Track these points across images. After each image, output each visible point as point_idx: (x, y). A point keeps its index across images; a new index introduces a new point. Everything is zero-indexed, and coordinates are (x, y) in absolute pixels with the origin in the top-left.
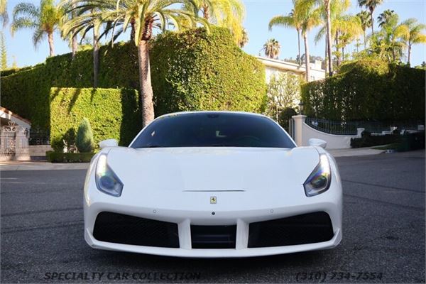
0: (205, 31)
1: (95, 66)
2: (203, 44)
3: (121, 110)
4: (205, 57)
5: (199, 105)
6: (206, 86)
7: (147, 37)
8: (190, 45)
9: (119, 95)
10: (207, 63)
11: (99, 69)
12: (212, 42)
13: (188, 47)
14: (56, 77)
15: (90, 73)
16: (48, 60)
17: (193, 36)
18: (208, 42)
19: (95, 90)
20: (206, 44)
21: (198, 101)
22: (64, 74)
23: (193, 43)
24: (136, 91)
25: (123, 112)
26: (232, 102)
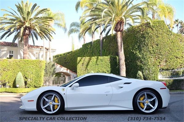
0: (150, 24)
1: (101, 46)
2: (149, 30)
3: (110, 67)
4: (151, 37)
5: (148, 62)
6: (152, 52)
7: (121, 30)
8: (143, 31)
9: (109, 59)
10: (151, 40)
11: (102, 48)
12: (154, 29)
13: (141, 32)
14: (85, 53)
15: (99, 50)
16: (83, 46)
17: (144, 27)
18: (152, 29)
19: (98, 58)
20: (151, 30)
21: (148, 60)
22: (89, 52)
23: (144, 30)
24: (117, 57)
25: (111, 67)
26: (167, 60)
